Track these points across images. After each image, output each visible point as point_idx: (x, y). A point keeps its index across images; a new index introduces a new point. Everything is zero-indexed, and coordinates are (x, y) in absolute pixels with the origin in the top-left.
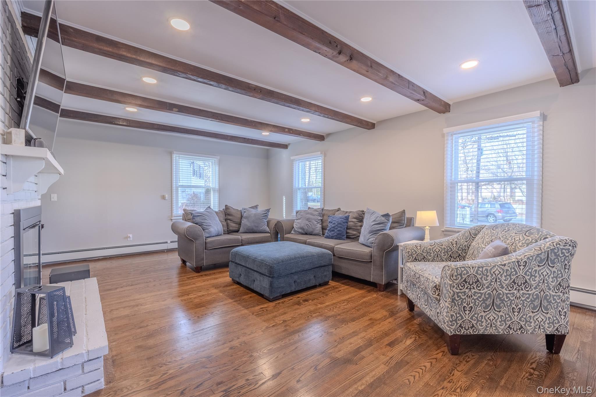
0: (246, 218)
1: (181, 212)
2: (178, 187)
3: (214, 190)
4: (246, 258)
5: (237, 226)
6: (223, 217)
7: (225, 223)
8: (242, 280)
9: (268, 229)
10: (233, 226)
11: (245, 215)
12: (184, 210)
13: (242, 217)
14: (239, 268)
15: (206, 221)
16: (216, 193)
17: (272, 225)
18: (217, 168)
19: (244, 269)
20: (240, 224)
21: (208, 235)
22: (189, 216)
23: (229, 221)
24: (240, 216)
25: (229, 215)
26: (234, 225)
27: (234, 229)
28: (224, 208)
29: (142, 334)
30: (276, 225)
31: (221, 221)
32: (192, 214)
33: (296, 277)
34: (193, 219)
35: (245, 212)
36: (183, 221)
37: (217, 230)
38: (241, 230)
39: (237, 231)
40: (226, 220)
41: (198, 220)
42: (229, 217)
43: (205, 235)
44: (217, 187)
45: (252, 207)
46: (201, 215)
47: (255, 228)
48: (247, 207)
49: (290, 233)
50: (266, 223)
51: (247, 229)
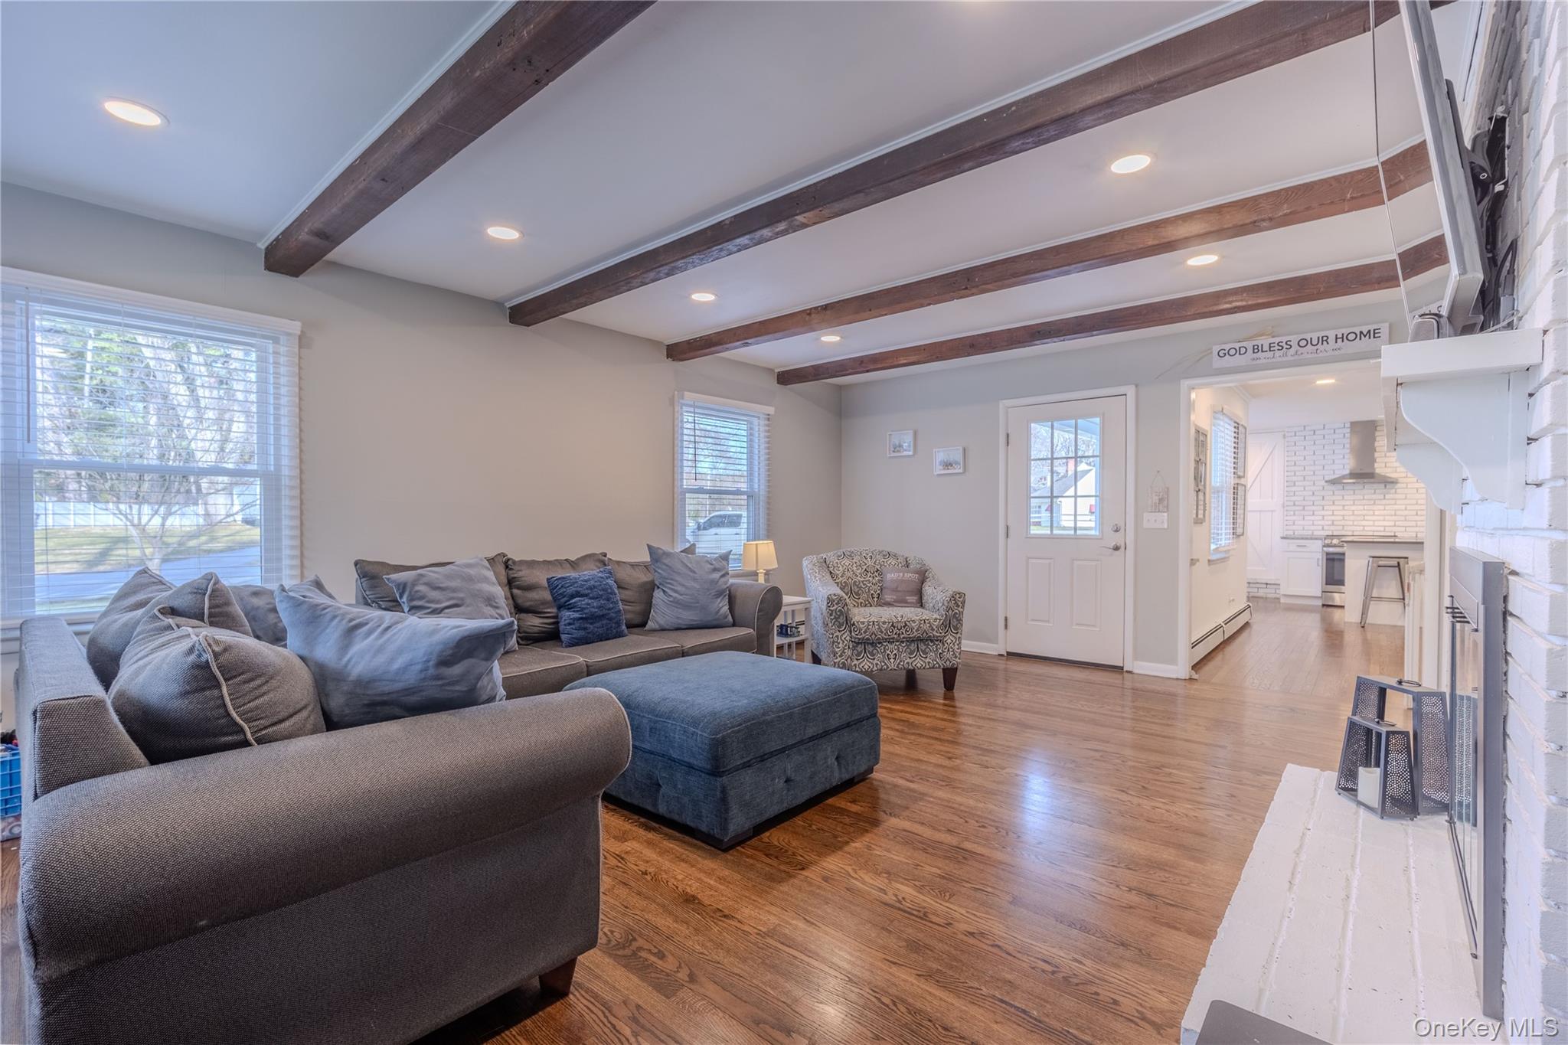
29: (1164, 879)
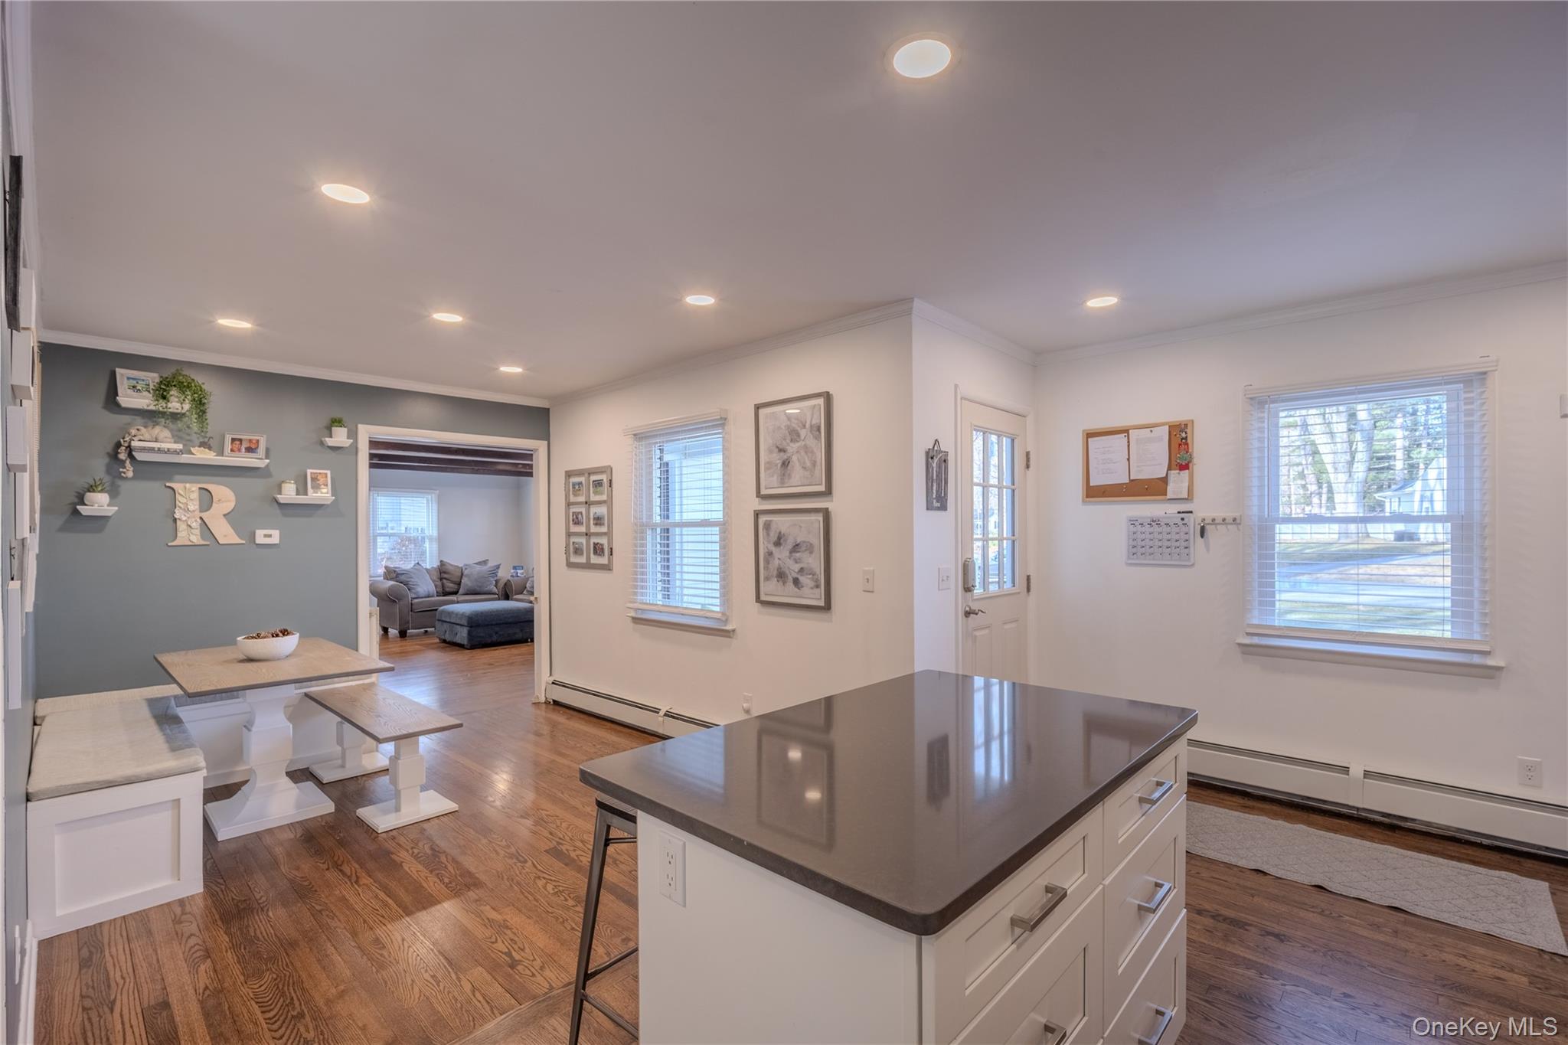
0: (467, 576)
1: (381, 571)
2: (377, 536)
3: (431, 539)
4: (450, 614)
5: (456, 587)
6: (436, 575)
7: (439, 583)
8: (448, 637)
9: (495, 590)
10: (450, 587)
11: (466, 572)
12: (386, 567)
13: (462, 574)
14: (445, 625)
15: (413, 580)
16: (434, 543)
17: (501, 585)
18: (435, 506)
19: (448, 625)
20: (459, 584)
21: (414, 596)
22: (391, 574)
23: (444, 581)
24: (460, 574)
25: (445, 573)
26: (451, 585)
27: (452, 590)
28: (439, 564)
30: (505, 584)
31: (434, 581)
32: (395, 571)
33: (497, 629)
34: (397, 577)
35: (466, 569)
36: (385, 581)
37: (426, 590)
38: (461, 591)
39: (456, 593)
40: (441, 579)
41: (403, 578)
42: (445, 576)
43: (411, 595)
44: (435, 534)
45: (479, 563)
46: (405, 573)
47: (478, 589)
48: (471, 562)
49: (522, 593)
50: (494, 582)
51: (468, 590)
